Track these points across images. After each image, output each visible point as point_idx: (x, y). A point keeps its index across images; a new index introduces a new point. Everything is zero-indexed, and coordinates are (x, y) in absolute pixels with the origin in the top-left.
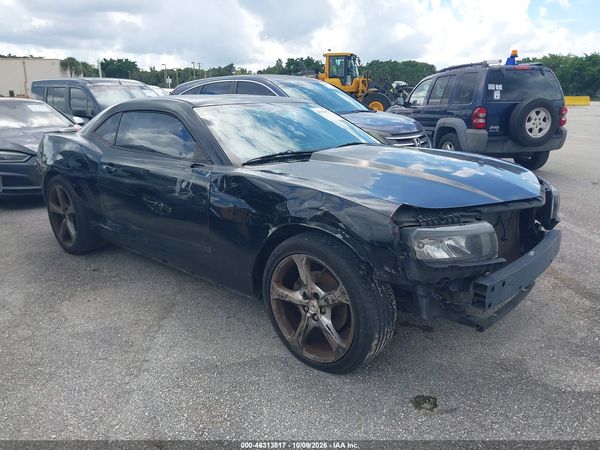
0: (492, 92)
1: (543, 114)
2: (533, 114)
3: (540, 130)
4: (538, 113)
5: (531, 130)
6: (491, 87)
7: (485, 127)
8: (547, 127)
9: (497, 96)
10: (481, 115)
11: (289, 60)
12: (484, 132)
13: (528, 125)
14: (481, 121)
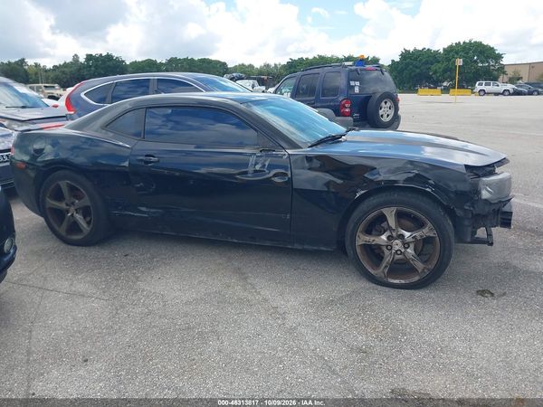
0: (353, 87)
1: (389, 104)
2: (383, 104)
3: (388, 115)
4: (386, 103)
5: (382, 116)
6: (352, 83)
7: (350, 114)
8: (392, 113)
9: (357, 90)
10: (347, 105)
11: (87, 55)
12: (350, 118)
13: (381, 112)
14: (347, 110)
